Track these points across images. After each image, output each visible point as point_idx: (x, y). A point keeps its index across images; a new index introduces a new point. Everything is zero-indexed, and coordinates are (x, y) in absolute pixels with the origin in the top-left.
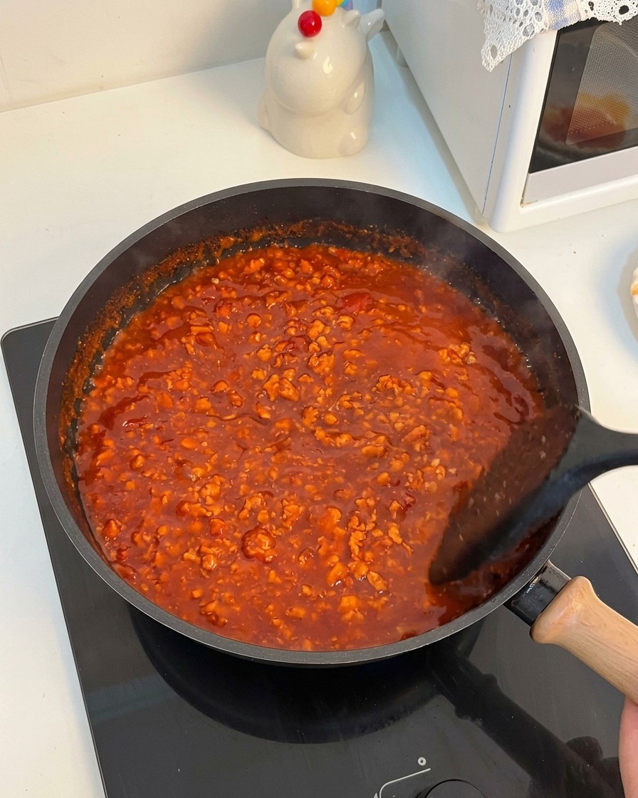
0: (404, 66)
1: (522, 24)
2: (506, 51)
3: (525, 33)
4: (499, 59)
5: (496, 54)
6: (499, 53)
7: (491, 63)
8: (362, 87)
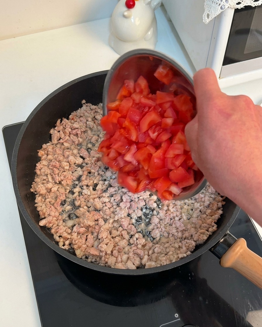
0: (170, 21)
1: (220, 4)
2: (213, 16)
3: (221, 8)
4: (210, 19)
5: (209, 17)
6: (210, 17)
7: (207, 21)
8: (152, 29)
